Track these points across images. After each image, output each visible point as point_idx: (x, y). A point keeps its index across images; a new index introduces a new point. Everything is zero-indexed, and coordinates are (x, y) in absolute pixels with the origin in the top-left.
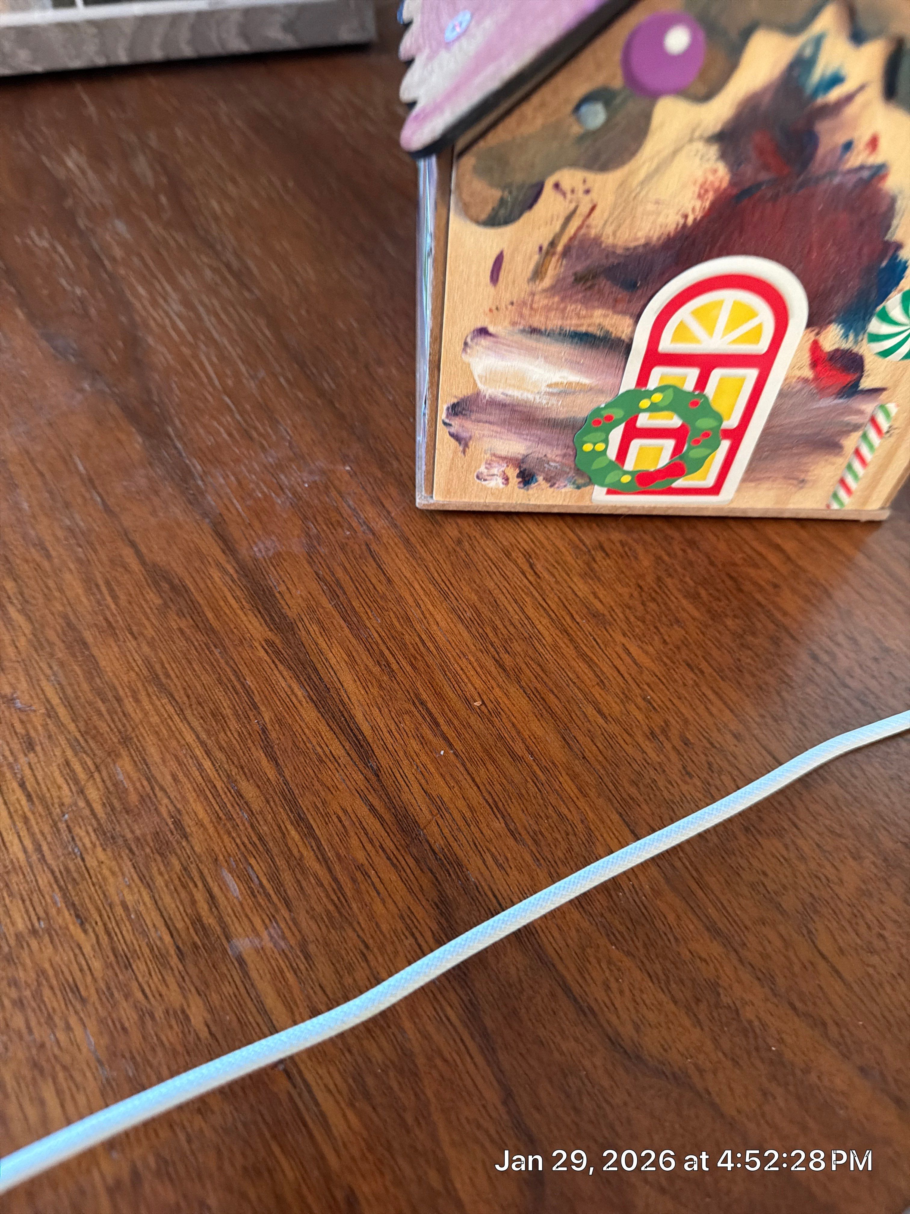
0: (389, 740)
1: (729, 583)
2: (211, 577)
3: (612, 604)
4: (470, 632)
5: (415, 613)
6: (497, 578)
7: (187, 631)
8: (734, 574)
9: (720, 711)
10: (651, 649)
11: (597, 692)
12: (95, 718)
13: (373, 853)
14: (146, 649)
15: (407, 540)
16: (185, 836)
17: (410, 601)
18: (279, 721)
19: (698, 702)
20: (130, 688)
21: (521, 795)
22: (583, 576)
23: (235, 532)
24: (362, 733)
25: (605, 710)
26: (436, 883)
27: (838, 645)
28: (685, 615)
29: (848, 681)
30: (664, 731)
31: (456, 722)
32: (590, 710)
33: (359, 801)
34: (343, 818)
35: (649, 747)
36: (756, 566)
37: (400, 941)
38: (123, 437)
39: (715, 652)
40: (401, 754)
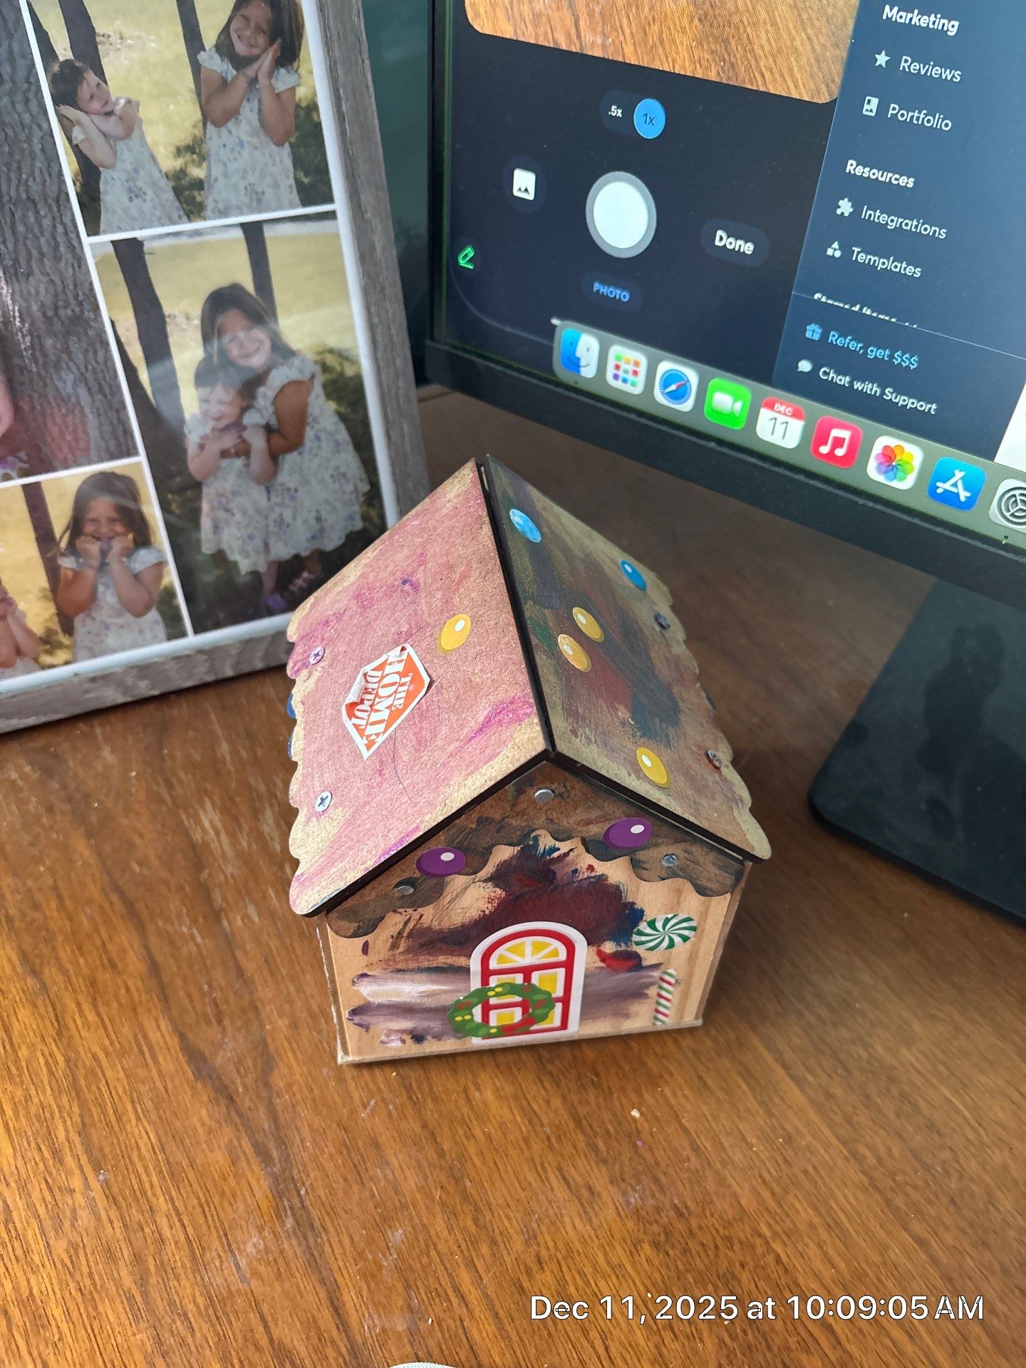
15: (496, 1315)
23: (347, 1301)
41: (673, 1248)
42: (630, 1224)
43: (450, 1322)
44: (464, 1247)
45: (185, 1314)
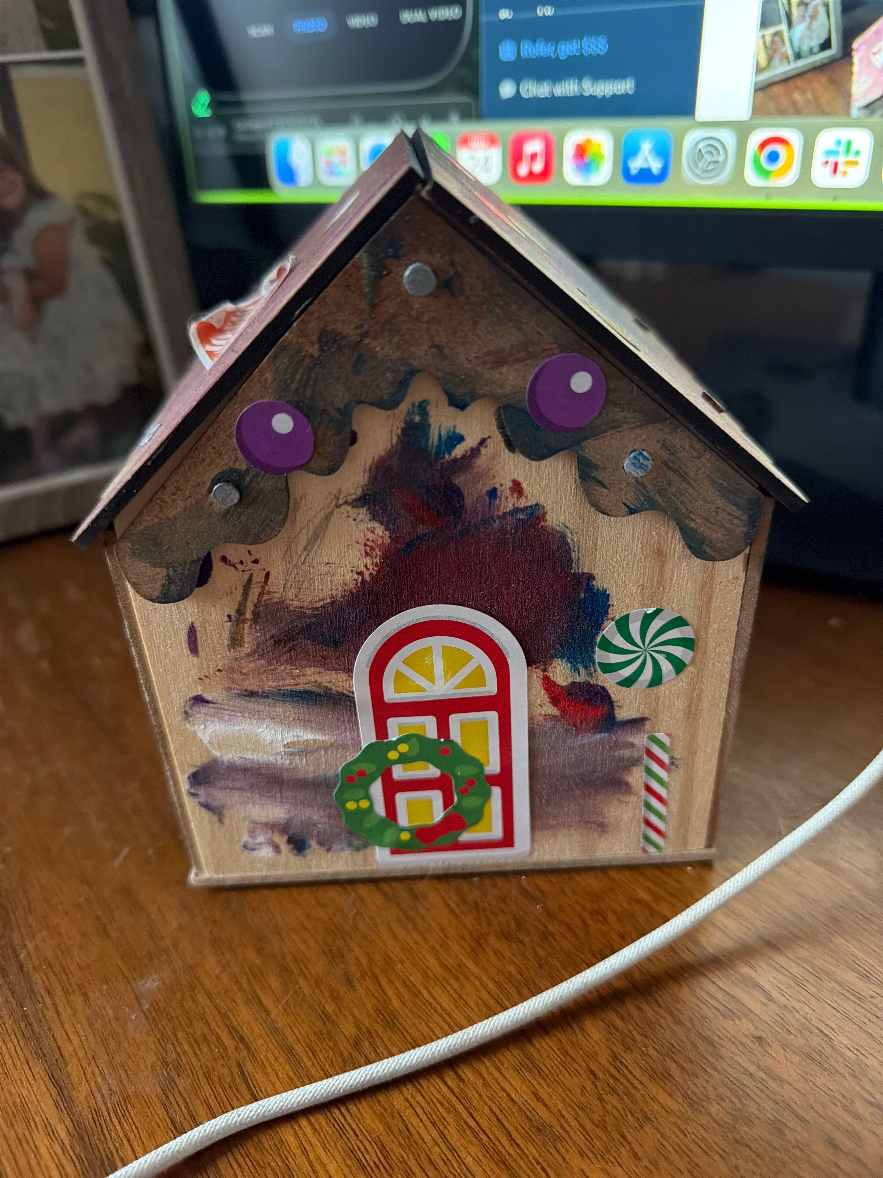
2: (36, 1149)
5: (298, 1163)
23: (74, 1072)
27: (860, 1118)
36: (732, 1016)
41: (528, 934)
42: (469, 920)
43: (225, 1071)
44: (244, 981)
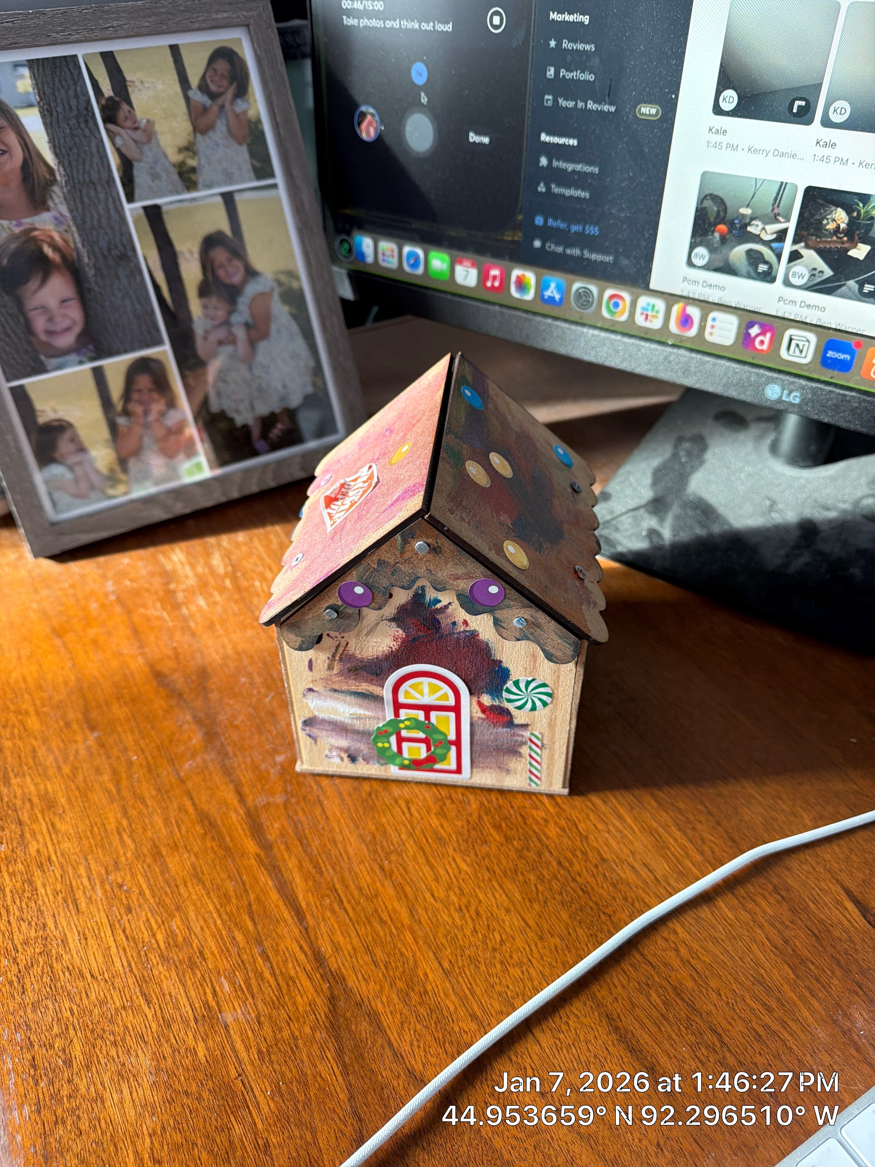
0: (315, 910)
1: (519, 818)
2: (231, 817)
3: (451, 831)
4: (368, 849)
5: (339, 837)
6: (389, 816)
7: (216, 848)
8: (523, 813)
9: (501, 895)
10: (468, 859)
11: (433, 885)
12: (164, 896)
13: (299, 971)
14: (193, 858)
15: (341, 794)
16: (204, 959)
17: (337, 830)
18: (258, 899)
19: (488, 890)
20: (183, 879)
21: (382, 942)
22: (436, 815)
23: (246, 790)
24: (301, 906)
25: (436, 895)
26: (330, 988)
27: (577, 856)
28: (491, 838)
29: (578, 878)
30: (467, 908)
31: (352, 901)
32: (428, 895)
33: (295, 944)
34: (286, 952)
35: (456, 916)
36: (537, 808)
37: (308, 1016)
38: (192, 735)
39: (504, 861)
40: (321, 918)
45: (143, 798)
